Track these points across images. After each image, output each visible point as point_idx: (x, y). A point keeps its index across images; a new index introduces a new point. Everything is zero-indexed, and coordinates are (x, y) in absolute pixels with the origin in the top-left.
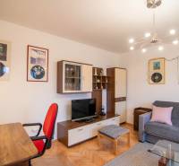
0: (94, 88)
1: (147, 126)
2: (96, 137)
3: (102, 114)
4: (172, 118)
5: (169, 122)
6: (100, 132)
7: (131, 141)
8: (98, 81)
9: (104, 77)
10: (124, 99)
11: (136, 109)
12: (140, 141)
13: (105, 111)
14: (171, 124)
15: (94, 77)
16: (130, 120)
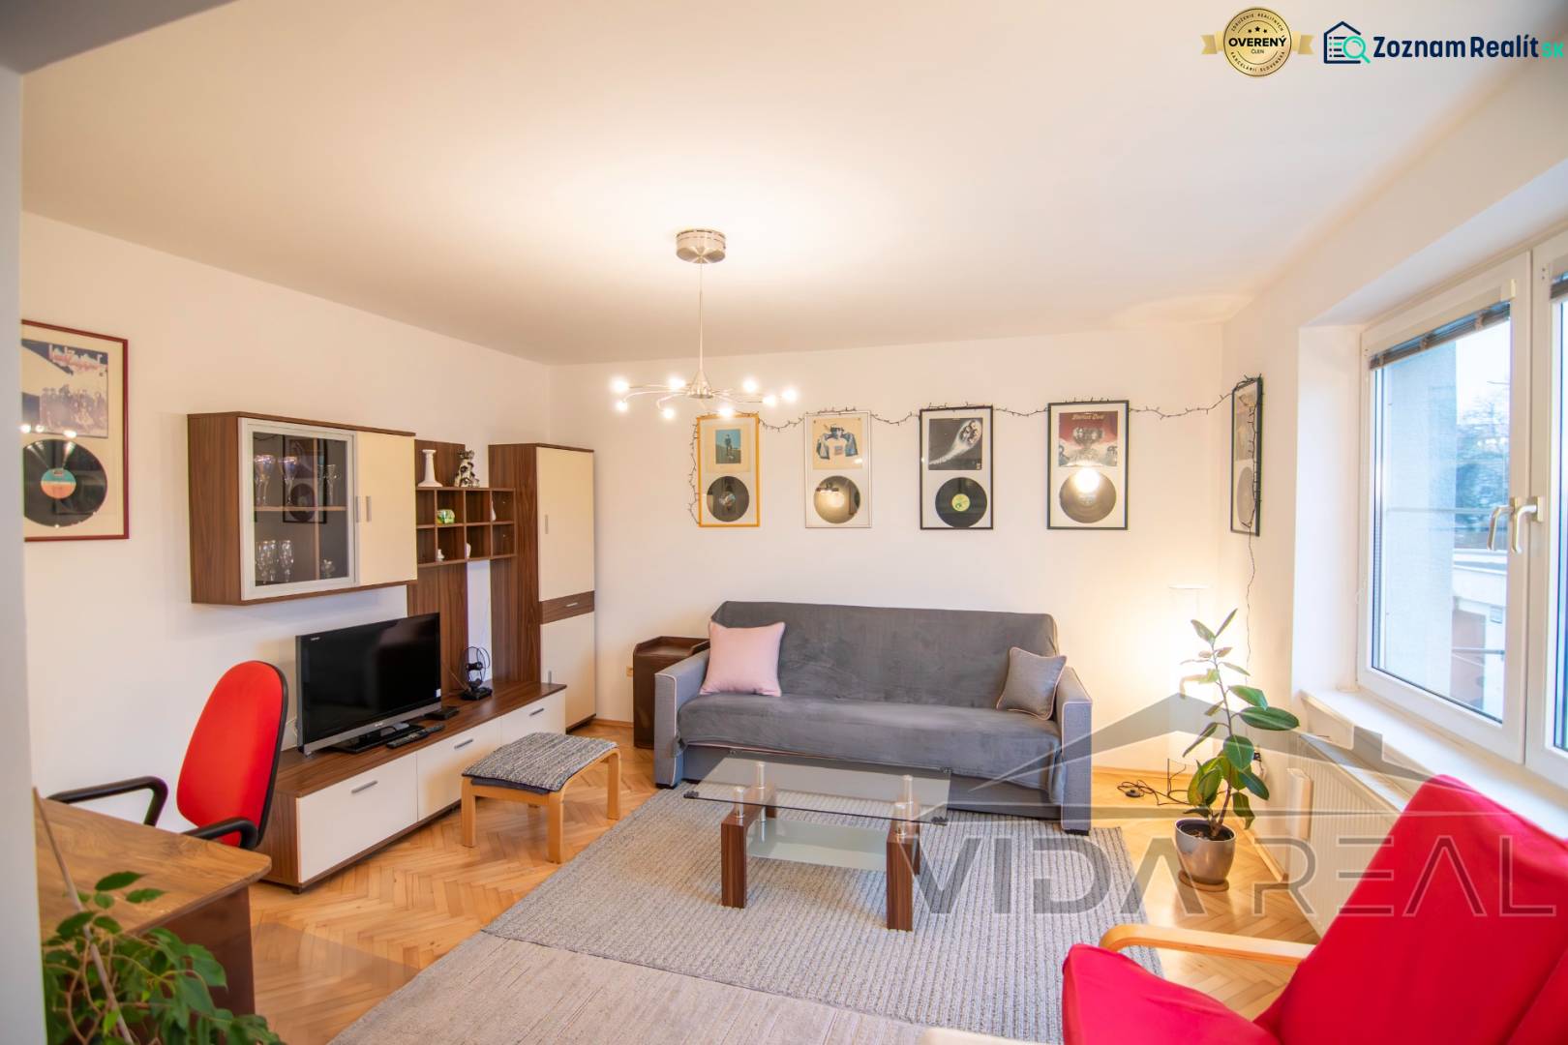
0: (425, 556)
1: (690, 714)
2: (455, 808)
3: (473, 695)
4: (782, 669)
5: (771, 686)
6: (476, 779)
7: (624, 794)
8: (447, 517)
9: (475, 495)
10: (584, 603)
11: (642, 648)
12: (660, 786)
13: (487, 676)
14: (778, 692)
15: (423, 495)
16: (616, 702)
